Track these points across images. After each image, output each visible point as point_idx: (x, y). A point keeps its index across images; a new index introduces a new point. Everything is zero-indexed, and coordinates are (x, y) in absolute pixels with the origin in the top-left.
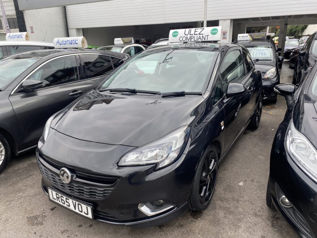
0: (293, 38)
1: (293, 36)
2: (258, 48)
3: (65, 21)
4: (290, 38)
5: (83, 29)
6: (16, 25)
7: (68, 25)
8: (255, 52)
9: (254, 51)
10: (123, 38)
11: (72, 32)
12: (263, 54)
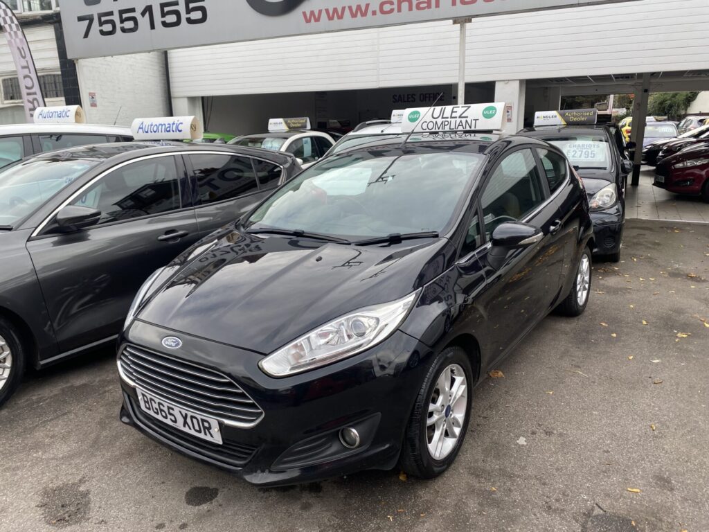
0: (665, 120)
1: (665, 115)
2: (578, 142)
3: (166, 81)
4: (657, 120)
5: (203, 98)
6: (58, 89)
7: (171, 90)
8: (572, 149)
9: (569, 149)
10: (286, 119)
11: (180, 104)
12: (588, 155)
